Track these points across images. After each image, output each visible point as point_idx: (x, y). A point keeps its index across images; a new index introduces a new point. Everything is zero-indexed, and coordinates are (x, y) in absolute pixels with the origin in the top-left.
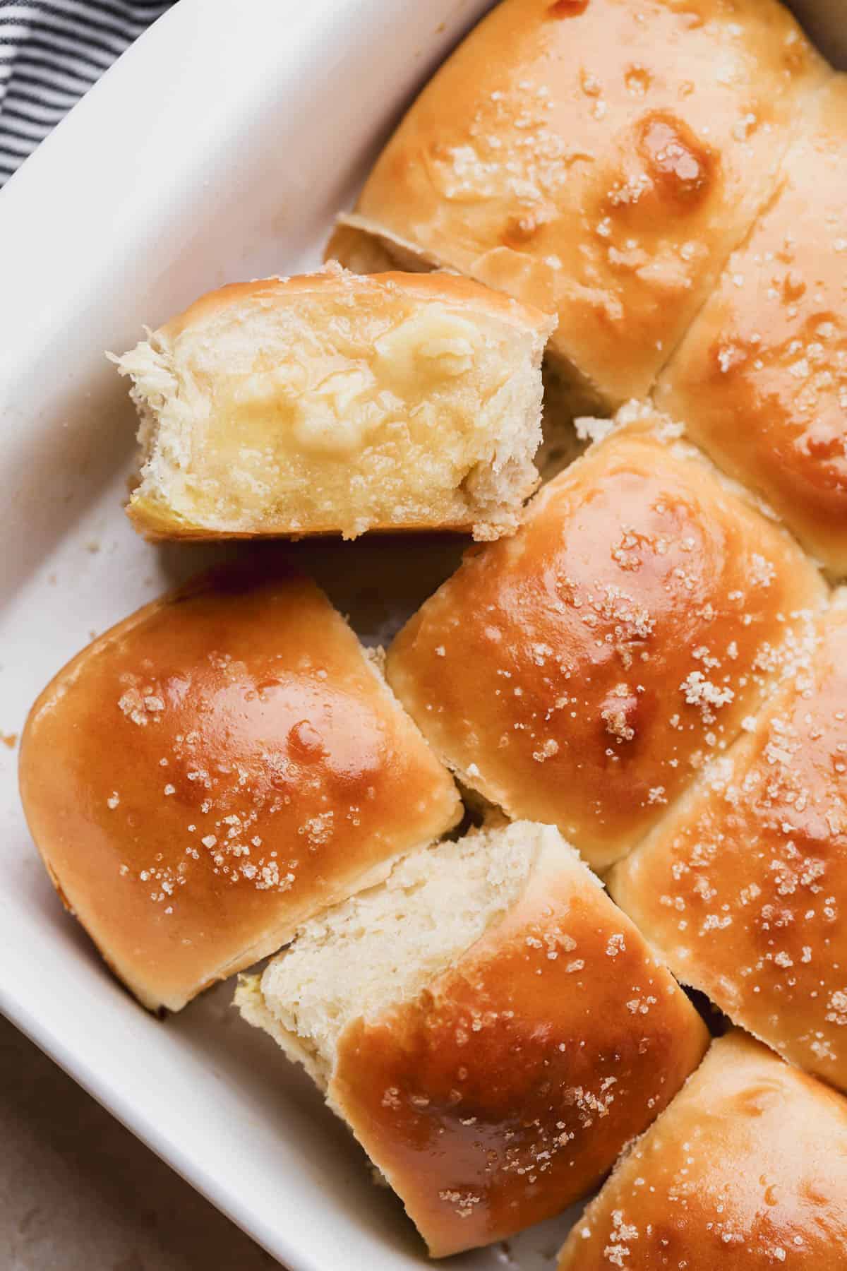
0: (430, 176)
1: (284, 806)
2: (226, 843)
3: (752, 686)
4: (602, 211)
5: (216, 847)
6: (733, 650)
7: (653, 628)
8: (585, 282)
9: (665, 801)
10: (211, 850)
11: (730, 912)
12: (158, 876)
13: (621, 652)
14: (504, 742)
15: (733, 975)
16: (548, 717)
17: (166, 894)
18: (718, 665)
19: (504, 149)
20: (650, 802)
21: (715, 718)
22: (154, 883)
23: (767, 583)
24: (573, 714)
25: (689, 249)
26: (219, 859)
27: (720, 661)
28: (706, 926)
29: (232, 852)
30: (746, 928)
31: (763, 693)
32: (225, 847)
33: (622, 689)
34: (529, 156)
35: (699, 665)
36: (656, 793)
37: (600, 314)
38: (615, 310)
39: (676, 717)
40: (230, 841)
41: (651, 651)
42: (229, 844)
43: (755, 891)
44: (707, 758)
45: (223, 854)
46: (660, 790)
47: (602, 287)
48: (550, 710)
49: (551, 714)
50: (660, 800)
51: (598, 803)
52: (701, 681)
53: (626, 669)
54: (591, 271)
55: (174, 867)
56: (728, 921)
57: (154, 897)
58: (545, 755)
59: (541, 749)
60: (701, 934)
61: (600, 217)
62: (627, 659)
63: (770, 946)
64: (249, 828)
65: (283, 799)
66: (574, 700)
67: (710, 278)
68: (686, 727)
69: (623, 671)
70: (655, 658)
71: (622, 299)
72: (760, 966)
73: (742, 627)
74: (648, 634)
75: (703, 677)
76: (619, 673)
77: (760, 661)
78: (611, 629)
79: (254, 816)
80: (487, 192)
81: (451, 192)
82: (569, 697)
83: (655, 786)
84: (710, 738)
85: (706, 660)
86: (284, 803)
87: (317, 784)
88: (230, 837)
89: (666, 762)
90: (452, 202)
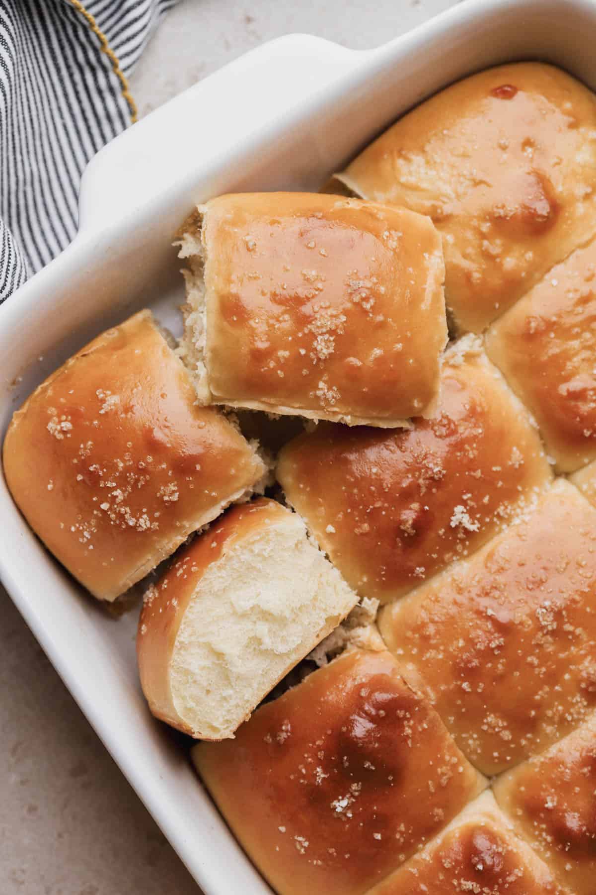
0: (394, 167)
1: (146, 481)
2: (116, 506)
3: (492, 524)
4: (487, 217)
5: (110, 509)
6: (486, 500)
7: (444, 475)
8: (465, 256)
9: (424, 576)
10: (107, 511)
11: (444, 651)
12: (81, 528)
13: (421, 485)
14: (339, 518)
15: (435, 687)
16: (368, 511)
17: (87, 538)
18: (475, 506)
19: (442, 164)
20: (415, 575)
21: (465, 536)
22: (80, 533)
23: (517, 466)
24: (384, 513)
25: (530, 255)
26: (113, 516)
27: (477, 505)
28: (428, 655)
29: (119, 511)
30: (450, 663)
31: (497, 529)
32: (115, 509)
33: (415, 506)
34: (455, 173)
35: (464, 503)
36: (420, 570)
37: (468, 276)
38: (476, 276)
39: (443, 530)
40: (117, 504)
41: (438, 488)
42: (117, 507)
43: (461, 643)
44: (455, 558)
45: (115, 513)
46: (422, 569)
47: (473, 261)
48: (371, 507)
49: (371, 509)
50: (421, 575)
51: (384, 568)
52: (463, 512)
53: (421, 495)
54: (470, 250)
55: (89, 523)
56: (441, 656)
57: (81, 540)
58: (361, 531)
59: (359, 527)
60: (424, 659)
61: (485, 220)
62: (424, 490)
63: (462, 677)
64: (128, 496)
65: (145, 477)
66: (386, 505)
67: (537, 275)
68: (447, 538)
69: (419, 495)
70: (440, 493)
71: (484, 272)
72: (452, 687)
73: (496, 489)
74: (440, 478)
75: (465, 511)
76: (417, 496)
77: (501, 510)
78: (419, 469)
79: (129, 489)
80: (425, 185)
81: (403, 180)
82: (384, 502)
83: (420, 567)
84: (459, 547)
85: (469, 502)
86: (146, 479)
87: (164, 466)
88: (117, 502)
89: (430, 555)
90: (403, 185)
